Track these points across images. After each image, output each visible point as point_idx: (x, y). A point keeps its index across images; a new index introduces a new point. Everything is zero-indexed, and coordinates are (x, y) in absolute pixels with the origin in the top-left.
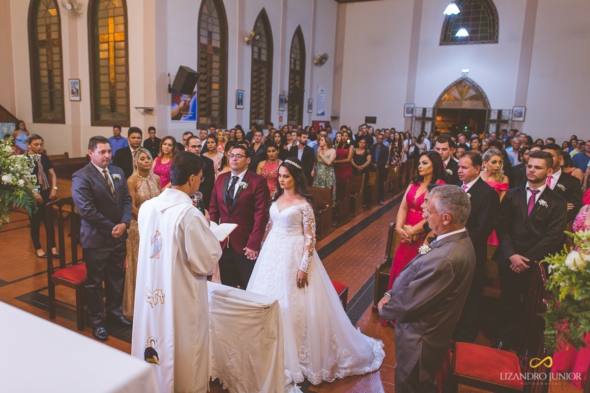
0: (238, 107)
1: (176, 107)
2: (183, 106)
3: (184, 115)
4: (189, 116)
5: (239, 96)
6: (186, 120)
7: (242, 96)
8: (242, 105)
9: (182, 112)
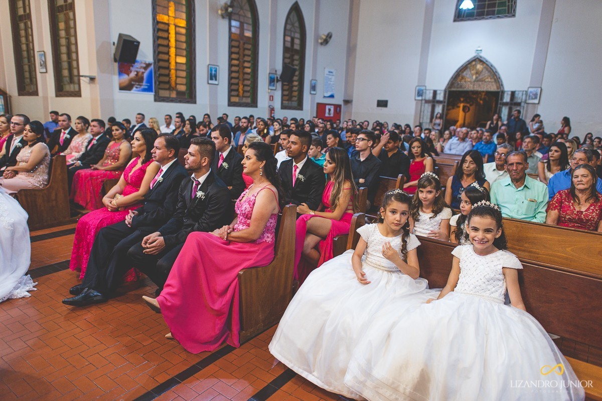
0: (210, 82)
1: (125, 78)
2: (135, 77)
3: (136, 86)
4: (143, 87)
5: (211, 71)
6: (139, 91)
7: (216, 71)
8: (216, 80)
9: (133, 83)
